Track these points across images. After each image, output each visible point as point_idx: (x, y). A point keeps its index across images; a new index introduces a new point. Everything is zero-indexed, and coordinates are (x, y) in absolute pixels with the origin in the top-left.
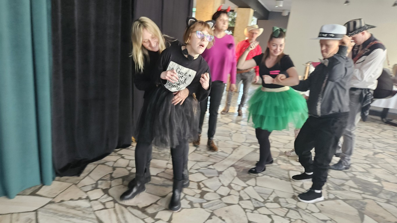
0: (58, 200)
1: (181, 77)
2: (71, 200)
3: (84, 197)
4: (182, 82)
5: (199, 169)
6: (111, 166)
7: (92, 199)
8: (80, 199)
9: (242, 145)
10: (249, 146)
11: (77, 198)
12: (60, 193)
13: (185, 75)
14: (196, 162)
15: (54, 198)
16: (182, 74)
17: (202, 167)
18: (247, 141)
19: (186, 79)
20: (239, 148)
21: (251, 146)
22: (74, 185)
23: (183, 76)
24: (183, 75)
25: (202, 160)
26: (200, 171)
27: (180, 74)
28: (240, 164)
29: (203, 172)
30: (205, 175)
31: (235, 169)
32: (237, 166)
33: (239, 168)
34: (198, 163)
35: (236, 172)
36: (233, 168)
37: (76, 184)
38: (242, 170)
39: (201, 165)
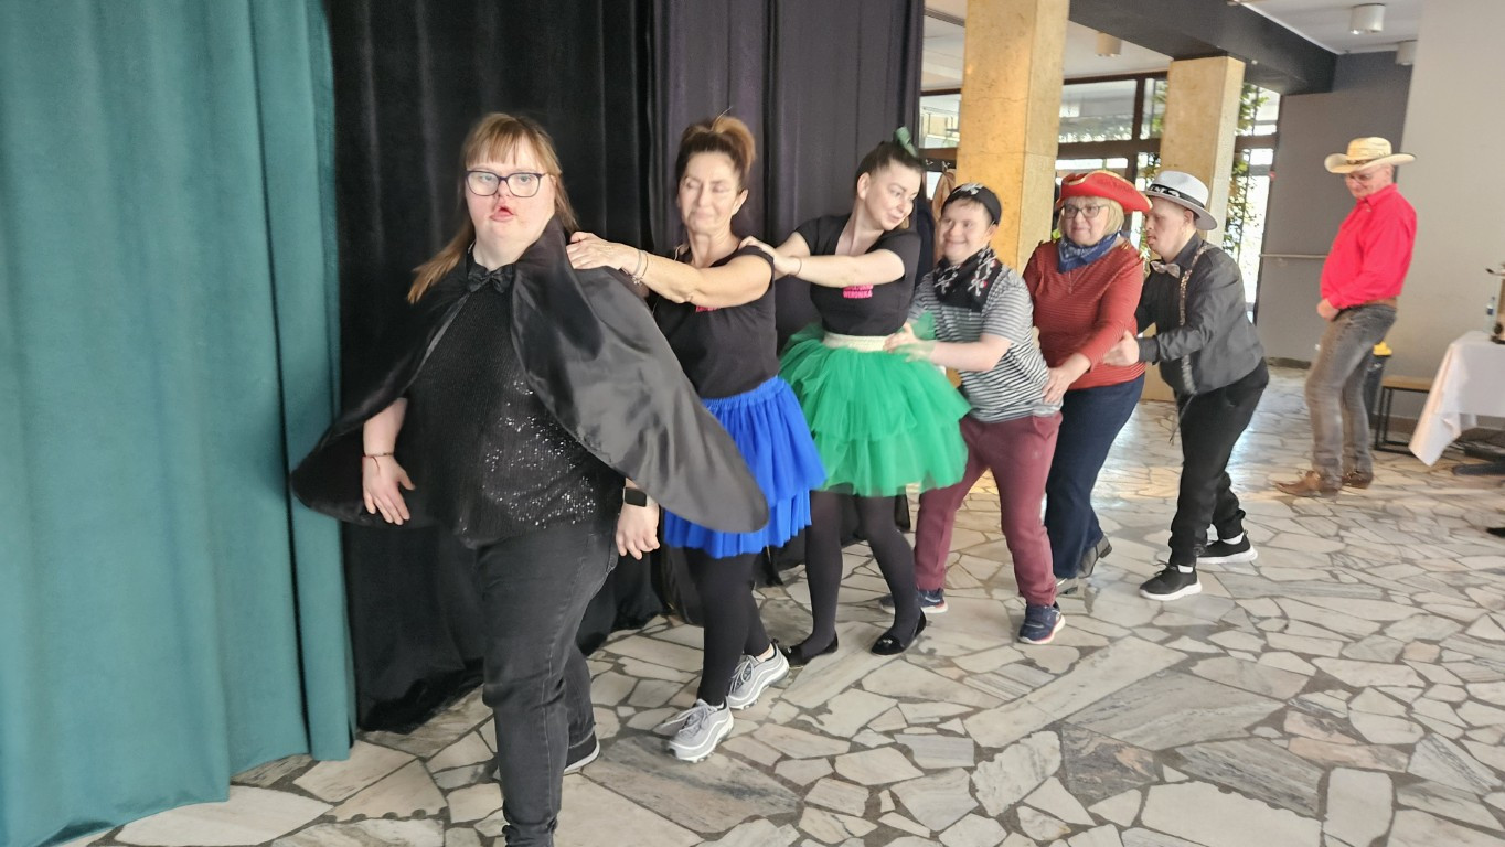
0: (345, 814)
2: (390, 817)
3: (433, 811)
5: (900, 731)
7: (454, 820)
8: (418, 816)
9: (1134, 635)
10: (1162, 643)
11: (407, 814)
12: (365, 789)
14: (895, 701)
15: (337, 805)
17: (909, 725)
18: (1161, 621)
20: (1112, 651)
21: (1175, 644)
22: (417, 763)
25: (924, 694)
26: (900, 739)
28: (1090, 721)
29: (910, 746)
30: (917, 760)
31: (1060, 738)
32: (1076, 727)
33: (1080, 739)
34: (901, 705)
35: (1058, 757)
36: (1052, 737)
37: (424, 760)
38: (1091, 749)
39: (911, 717)
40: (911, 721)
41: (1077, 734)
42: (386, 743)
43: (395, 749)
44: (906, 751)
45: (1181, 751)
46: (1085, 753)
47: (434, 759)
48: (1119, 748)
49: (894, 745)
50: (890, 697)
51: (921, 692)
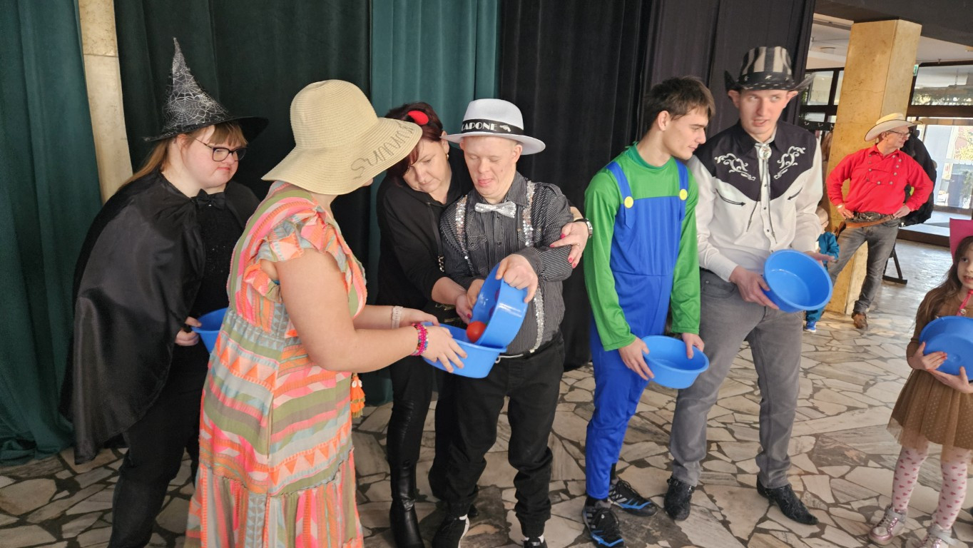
5: (731, 424)
6: (570, 384)
14: (732, 412)
17: (736, 422)
20: (868, 411)
26: (729, 426)
28: (837, 437)
29: (734, 429)
30: (735, 435)
31: (816, 441)
32: (828, 438)
33: (828, 442)
34: (735, 414)
35: (812, 447)
36: (813, 440)
38: (832, 447)
39: (738, 419)
40: (737, 420)
41: (828, 440)
44: (732, 432)
45: (884, 457)
46: (828, 448)
48: (848, 450)
49: (726, 428)
50: (731, 410)
51: (748, 410)
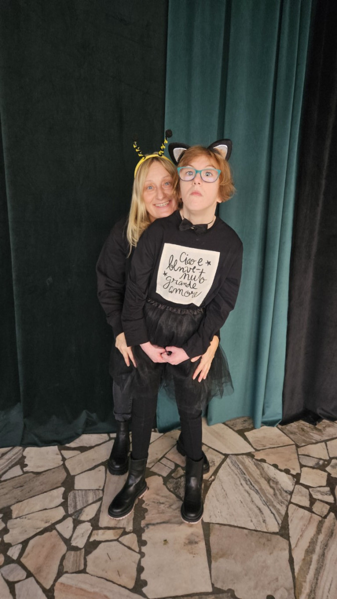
0: (259, 456)
1: (191, 270)
2: (275, 466)
3: (294, 472)
4: (194, 279)
7: (301, 481)
8: (287, 471)
11: (283, 468)
12: (270, 448)
13: (200, 264)
15: (257, 450)
16: (192, 262)
19: (202, 272)
22: (294, 446)
23: (195, 267)
24: (196, 264)
27: (188, 265)
37: (298, 447)
42: (284, 431)
43: (287, 436)
47: (302, 448)
